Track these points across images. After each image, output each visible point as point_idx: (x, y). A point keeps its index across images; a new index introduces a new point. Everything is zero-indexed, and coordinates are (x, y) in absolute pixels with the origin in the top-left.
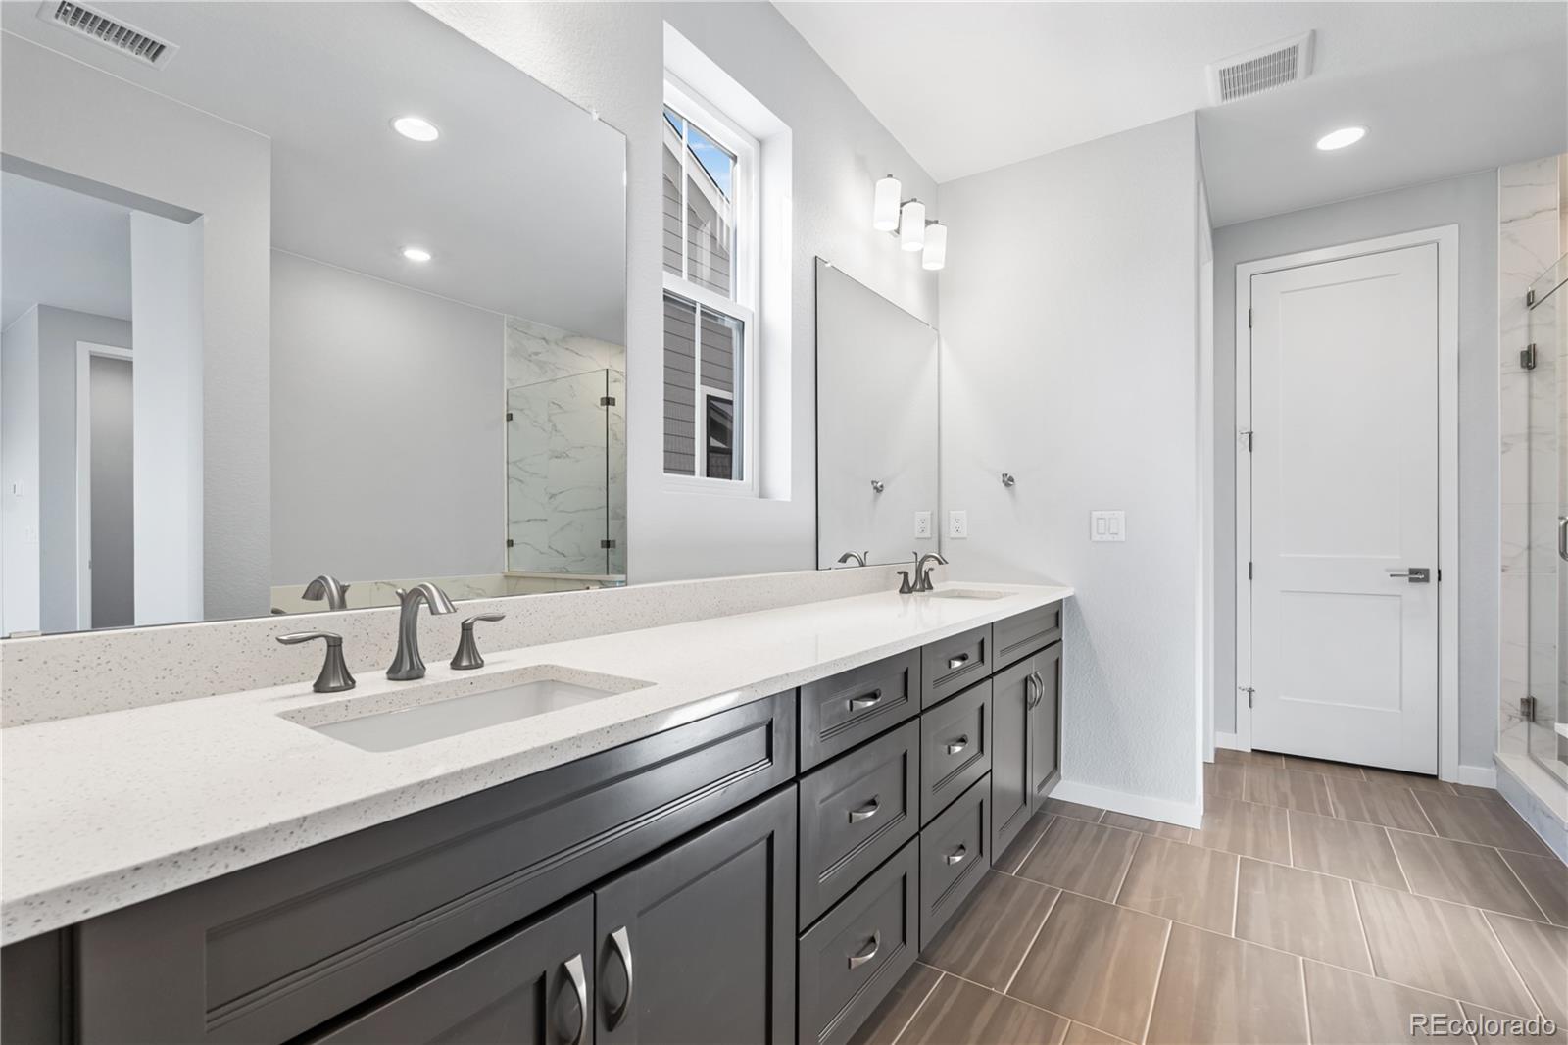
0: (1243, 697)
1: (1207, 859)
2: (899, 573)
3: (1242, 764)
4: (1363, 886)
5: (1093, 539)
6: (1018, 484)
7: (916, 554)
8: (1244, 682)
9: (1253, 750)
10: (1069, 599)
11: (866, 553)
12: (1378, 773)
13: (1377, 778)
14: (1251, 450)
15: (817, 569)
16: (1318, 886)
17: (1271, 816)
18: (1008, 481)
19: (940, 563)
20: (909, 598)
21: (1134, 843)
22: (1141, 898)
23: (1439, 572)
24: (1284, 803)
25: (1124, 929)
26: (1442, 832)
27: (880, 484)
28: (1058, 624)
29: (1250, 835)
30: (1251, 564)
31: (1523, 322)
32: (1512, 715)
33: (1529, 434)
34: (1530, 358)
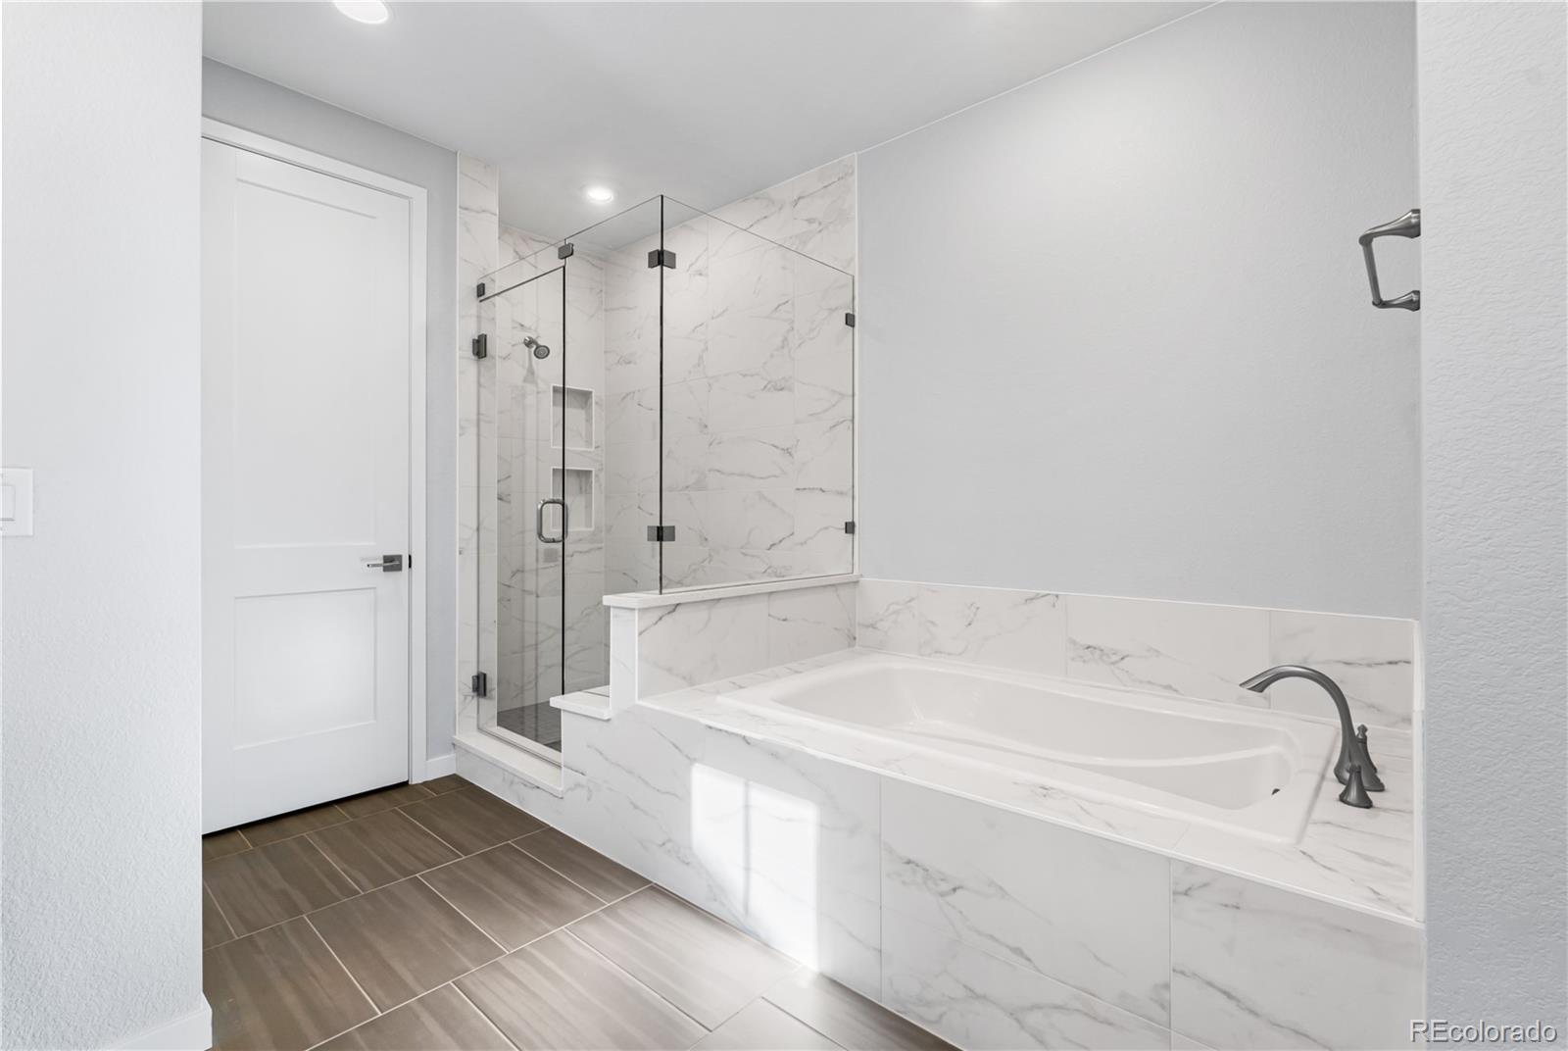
13: (359, 811)
23: (410, 557)
26: (465, 851)
31: (474, 311)
32: (466, 697)
33: (478, 420)
34: (480, 347)
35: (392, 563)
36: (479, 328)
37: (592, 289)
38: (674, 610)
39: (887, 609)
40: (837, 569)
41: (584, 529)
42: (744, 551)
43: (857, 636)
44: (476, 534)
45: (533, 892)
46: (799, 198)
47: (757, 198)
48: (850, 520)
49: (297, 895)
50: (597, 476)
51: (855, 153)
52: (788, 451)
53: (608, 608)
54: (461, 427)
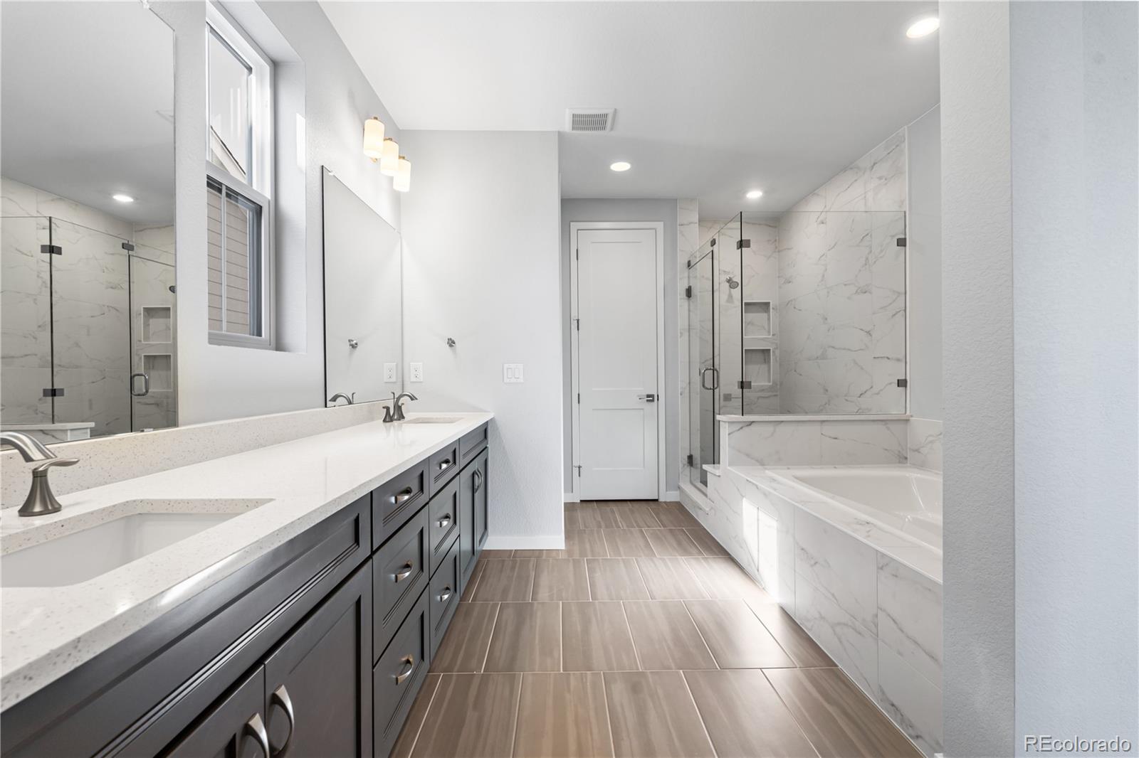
0: (576, 471)
1: (571, 564)
2: (384, 408)
3: (576, 510)
4: (639, 559)
5: (505, 381)
6: (457, 345)
7: (394, 393)
8: (576, 463)
9: (581, 501)
10: (491, 419)
11: (353, 394)
12: (636, 502)
13: (636, 505)
14: (578, 329)
15: (326, 407)
16: (622, 565)
17: (596, 535)
18: (451, 343)
19: (412, 399)
20: (390, 426)
21: (533, 566)
22: (543, 595)
23: (658, 395)
24: (600, 526)
25: (539, 614)
26: (664, 526)
27: (355, 342)
28: (486, 437)
29: (588, 546)
30: (579, 395)
31: (686, 275)
32: (684, 465)
33: (689, 329)
34: (689, 292)
35: (651, 398)
36: (689, 283)
37: (769, 241)
38: (750, 425)
39: (926, 439)
40: (896, 412)
41: (767, 384)
42: (846, 398)
43: (908, 457)
44: (688, 386)
45: (679, 544)
46: (874, 164)
47: (851, 169)
48: (904, 378)
49: (603, 524)
50: (773, 352)
51: (906, 127)
52: (869, 333)
53: (719, 421)
54: (681, 333)
